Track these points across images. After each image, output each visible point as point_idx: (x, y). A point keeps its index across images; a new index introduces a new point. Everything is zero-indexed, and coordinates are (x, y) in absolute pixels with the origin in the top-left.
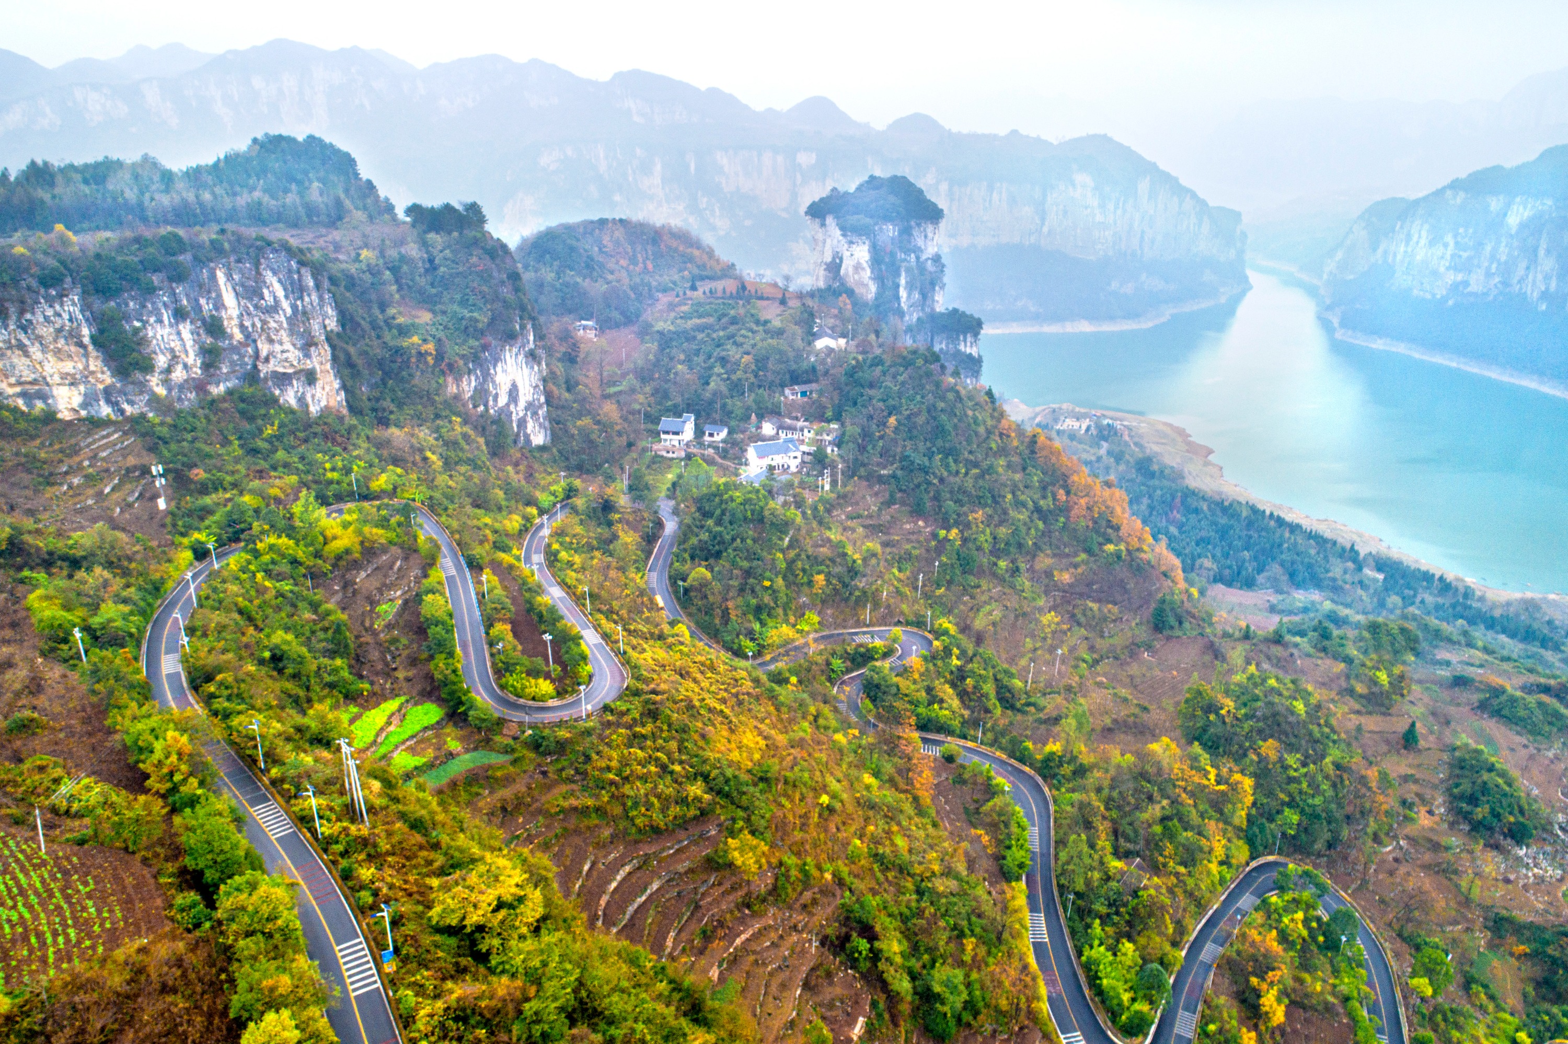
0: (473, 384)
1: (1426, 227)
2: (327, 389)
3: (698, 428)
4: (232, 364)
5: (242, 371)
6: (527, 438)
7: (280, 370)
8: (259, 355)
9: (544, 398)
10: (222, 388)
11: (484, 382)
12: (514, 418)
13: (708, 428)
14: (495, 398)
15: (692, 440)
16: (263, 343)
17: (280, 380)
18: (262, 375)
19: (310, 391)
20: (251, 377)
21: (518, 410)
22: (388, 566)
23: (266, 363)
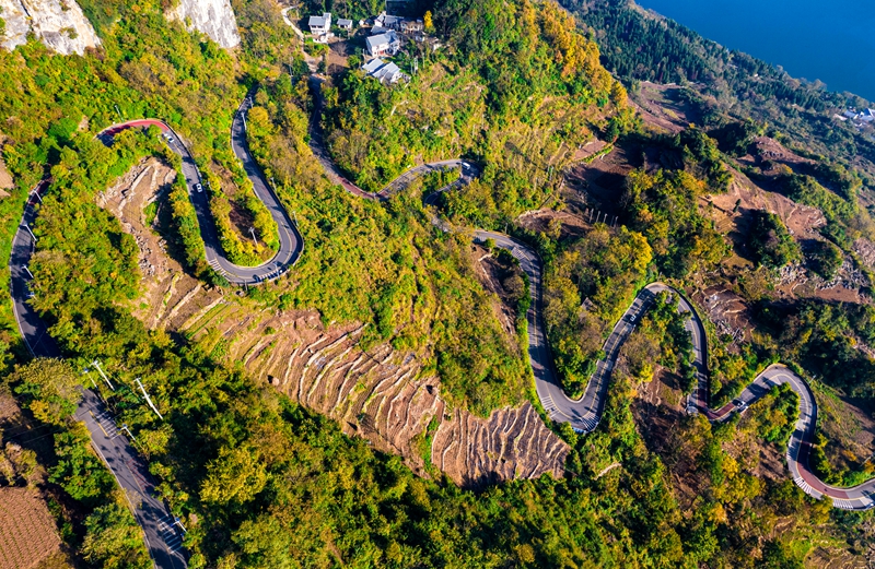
0: (184, 10)
2: (87, 38)
3: (334, 22)
4: (15, 29)
5: (24, 33)
6: (225, 42)
7: (50, 30)
8: (32, 22)
9: (232, 13)
10: (13, 48)
11: (191, 8)
12: (215, 29)
13: (340, 21)
14: (200, 18)
15: (331, 31)
16: (31, 11)
17: (51, 36)
18: (38, 35)
19: (74, 42)
20: (30, 36)
21: (217, 24)
22: (149, 176)
23: (38, 25)
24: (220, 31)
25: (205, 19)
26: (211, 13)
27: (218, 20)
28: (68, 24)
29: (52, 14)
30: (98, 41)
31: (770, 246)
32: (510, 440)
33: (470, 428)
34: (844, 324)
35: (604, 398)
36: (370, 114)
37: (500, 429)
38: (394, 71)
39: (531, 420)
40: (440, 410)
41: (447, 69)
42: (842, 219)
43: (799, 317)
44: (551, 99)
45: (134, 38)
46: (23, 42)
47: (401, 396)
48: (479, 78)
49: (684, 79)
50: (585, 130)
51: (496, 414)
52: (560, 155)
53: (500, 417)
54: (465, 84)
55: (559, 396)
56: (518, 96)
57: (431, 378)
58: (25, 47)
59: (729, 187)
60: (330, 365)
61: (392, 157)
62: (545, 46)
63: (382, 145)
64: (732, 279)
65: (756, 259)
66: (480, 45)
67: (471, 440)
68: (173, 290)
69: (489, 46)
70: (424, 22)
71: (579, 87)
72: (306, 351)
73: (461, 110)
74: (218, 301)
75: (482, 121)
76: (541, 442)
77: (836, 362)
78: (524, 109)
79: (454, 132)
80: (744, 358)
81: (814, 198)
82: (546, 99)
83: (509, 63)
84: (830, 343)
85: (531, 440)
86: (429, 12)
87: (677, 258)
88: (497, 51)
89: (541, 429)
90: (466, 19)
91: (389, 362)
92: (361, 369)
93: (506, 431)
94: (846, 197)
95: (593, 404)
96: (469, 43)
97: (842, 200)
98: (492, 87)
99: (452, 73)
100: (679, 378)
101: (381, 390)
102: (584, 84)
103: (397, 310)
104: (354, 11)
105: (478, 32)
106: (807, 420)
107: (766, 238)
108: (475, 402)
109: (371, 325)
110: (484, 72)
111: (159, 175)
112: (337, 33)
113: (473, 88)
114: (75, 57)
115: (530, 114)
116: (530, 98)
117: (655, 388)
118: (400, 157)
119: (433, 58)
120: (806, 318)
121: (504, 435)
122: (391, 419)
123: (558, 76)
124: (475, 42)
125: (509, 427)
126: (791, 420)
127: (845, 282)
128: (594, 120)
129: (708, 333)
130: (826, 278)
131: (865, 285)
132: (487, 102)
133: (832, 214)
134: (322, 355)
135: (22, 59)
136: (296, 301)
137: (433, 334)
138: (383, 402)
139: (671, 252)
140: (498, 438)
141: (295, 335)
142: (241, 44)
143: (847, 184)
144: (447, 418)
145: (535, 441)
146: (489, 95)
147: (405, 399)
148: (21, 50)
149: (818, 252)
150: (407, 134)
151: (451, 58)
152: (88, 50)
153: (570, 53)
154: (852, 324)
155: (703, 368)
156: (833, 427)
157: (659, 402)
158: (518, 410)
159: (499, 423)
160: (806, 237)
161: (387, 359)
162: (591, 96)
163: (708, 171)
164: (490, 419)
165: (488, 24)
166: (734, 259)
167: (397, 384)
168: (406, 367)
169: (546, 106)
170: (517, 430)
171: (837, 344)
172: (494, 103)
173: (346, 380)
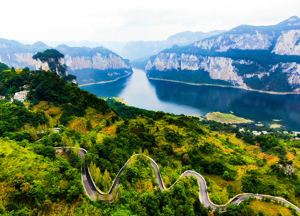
1: (159, 59)
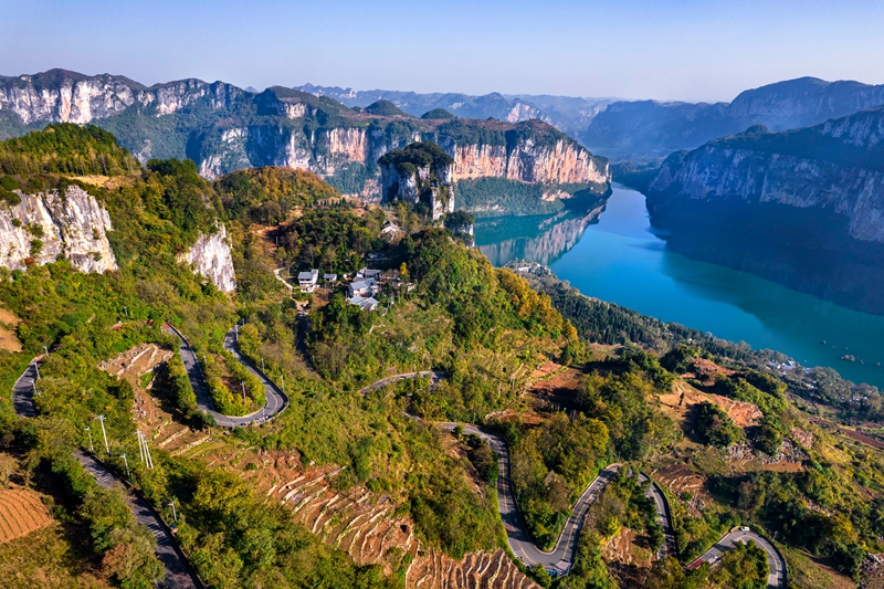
0: (192, 257)
1: (697, 164)
2: (108, 263)
3: (320, 276)
4: (49, 250)
5: (55, 254)
6: (223, 286)
7: (79, 253)
8: (65, 246)
9: (232, 265)
10: (43, 264)
11: (198, 256)
12: (216, 275)
13: (326, 276)
14: (205, 265)
15: (317, 283)
16: (67, 239)
17: (79, 258)
18: (67, 256)
19: (97, 264)
20: (61, 257)
21: (218, 271)
22: (149, 354)
23: (69, 249)
24: (220, 277)
25: (209, 266)
26: (214, 262)
27: (220, 268)
28: (96, 250)
29: (85, 241)
30: (116, 267)
31: (716, 427)
32: (484, 580)
33: (443, 566)
34: (794, 488)
35: (576, 550)
36: (351, 331)
37: (474, 570)
38: (374, 304)
39: (504, 564)
40: (414, 547)
41: (419, 306)
42: (776, 411)
43: (751, 482)
44: (510, 332)
45: (146, 270)
46: (51, 261)
47: (376, 530)
48: (447, 313)
49: (628, 341)
50: (541, 356)
51: (469, 557)
52: (520, 373)
53: (474, 559)
54: (435, 316)
55: (531, 549)
56: (482, 327)
57: (405, 519)
58: (53, 265)
59: (674, 389)
60: (307, 500)
61: (368, 367)
62: (504, 292)
63: (361, 356)
64: (686, 460)
65: (705, 441)
66: (448, 287)
67: (445, 577)
68: (162, 430)
69: (456, 287)
70: (399, 270)
71: (534, 323)
72: (284, 488)
73: (433, 337)
74: (204, 439)
75: (450, 345)
76: (516, 584)
77: (794, 523)
78: (487, 337)
79: (426, 351)
80: (707, 521)
81: (748, 395)
82: (506, 332)
83: (473, 301)
84: (784, 505)
85: (505, 581)
86: (404, 264)
87: (633, 441)
88: (462, 292)
89: (515, 573)
90: (436, 266)
91: (364, 502)
92: (336, 506)
93: (480, 572)
94: (776, 396)
95: (566, 554)
96: (438, 285)
97: (772, 398)
98: (458, 321)
99: (424, 309)
100: (647, 538)
101: (356, 524)
102: (539, 321)
103: (374, 461)
104: (338, 268)
105: (446, 277)
106: (777, 575)
107: (711, 422)
108: (449, 544)
109: (348, 469)
110: (451, 308)
111: (157, 355)
112: (322, 285)
113: (442, 321)
114: (95, 274)
115: (493, 342)
116: (492, 330)
117: (625, 547)
118: (376, 368)
119: (407, 297)
120: (758, 484)
121: (478, 576)
122: (365, 550)
123: (516, 315)
124: (444, 285)
125: (483, 569)
126: (762, 575)
127: (788, 458)
128: (549, 349)
129: (669, 501)
130: (771, 454)
131: (806, 458)
132: (454, 332)
133: (767, 408)
134: (300, 492)
135: (48, 273)
136: (279, 442)
137: (408, 483)
138: (358, 535)
139: (627, 436)
140: (472, 577)
141: (274, 472)
142: (237, 290)
143: (774, 386)
144: (421, 554)
145: (509, 582)
146: (457, 327)
147: (379, 534)
148: (49, 266)
149: (760, 434)
150: (384, 349)
151: (422, 297)
152: (107, 272)
153: (525, 297)
154: (801, 488)
155: (669, 530)
156: (805, 580)
157: (630, 559)
158: (491, 556)
159: (473, 564)
160: (747, 425)
161: (363, 498)
162: (545, 330)
163: (653, 376)
164: (464, 561)
165: (454, 271)
166: (686, 443)
167: (372, 520)
168: (381, 507)
169: (507, 337)
170: (491, 571)
171: (790, 504)
172: (461, 332)
173: (322, 515)
